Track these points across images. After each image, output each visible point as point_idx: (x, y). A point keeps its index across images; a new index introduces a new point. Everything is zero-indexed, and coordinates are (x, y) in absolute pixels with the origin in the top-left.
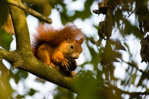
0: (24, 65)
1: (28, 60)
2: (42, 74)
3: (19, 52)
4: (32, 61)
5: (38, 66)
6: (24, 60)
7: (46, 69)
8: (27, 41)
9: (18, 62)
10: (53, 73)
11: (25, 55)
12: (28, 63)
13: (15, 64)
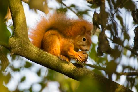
0: (21, 52)
1: (25, 46)
2: (38, 60)
3: (16, 39)
4: (29, 48)
5: (35, 53)
6: (21, 46)
7: (43, 55)
8: (24, 28)
9: (16, 48)
10: (49, 59)
11: (23, 42)
12: (25, 50)
13: (13, 50)
